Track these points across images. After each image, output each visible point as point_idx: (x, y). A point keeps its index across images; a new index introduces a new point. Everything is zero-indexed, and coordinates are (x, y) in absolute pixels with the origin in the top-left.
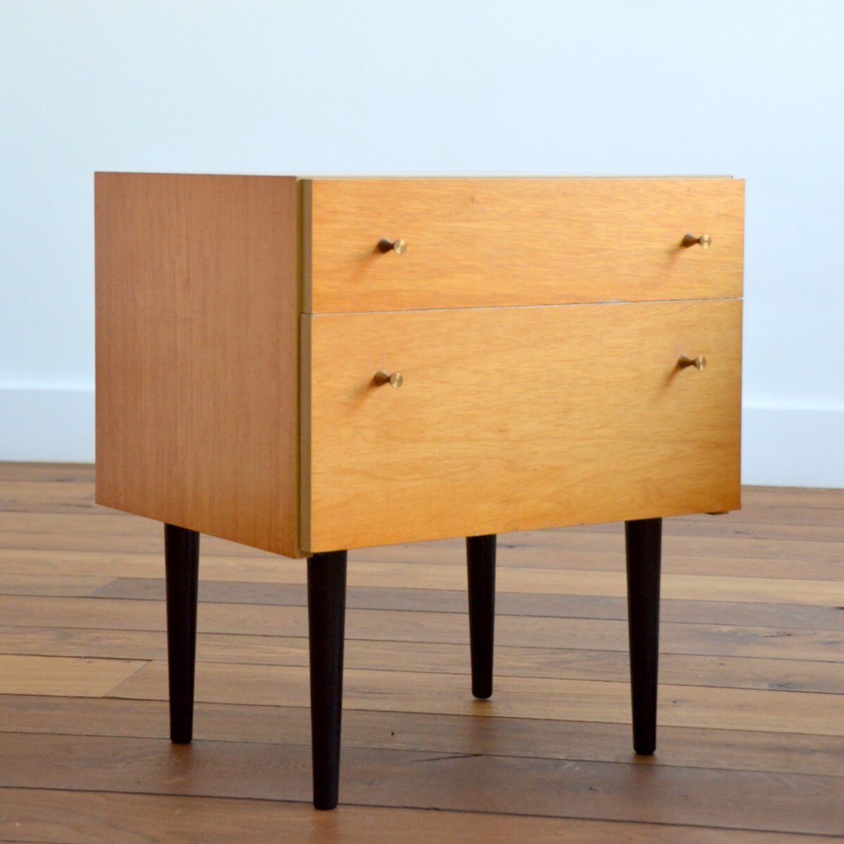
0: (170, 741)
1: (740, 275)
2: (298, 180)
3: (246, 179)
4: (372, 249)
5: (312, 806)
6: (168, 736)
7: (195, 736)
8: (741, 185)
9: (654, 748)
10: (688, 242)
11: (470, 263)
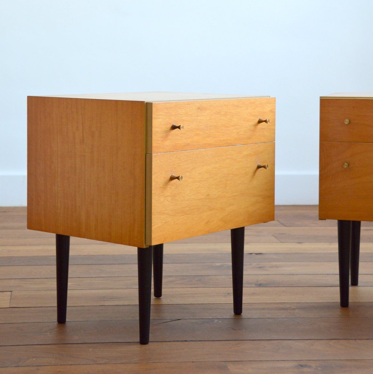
0: (57, 323)
1: (274, 133)
2: (145, 103)
3: (116, 102)
4: (170, 128)
5: (139, 343)
6: (56, 321)
7: (67, 320)
8: (274, 99)
9: (241, 312)
10: (260, 122)
11: (198, 132)
